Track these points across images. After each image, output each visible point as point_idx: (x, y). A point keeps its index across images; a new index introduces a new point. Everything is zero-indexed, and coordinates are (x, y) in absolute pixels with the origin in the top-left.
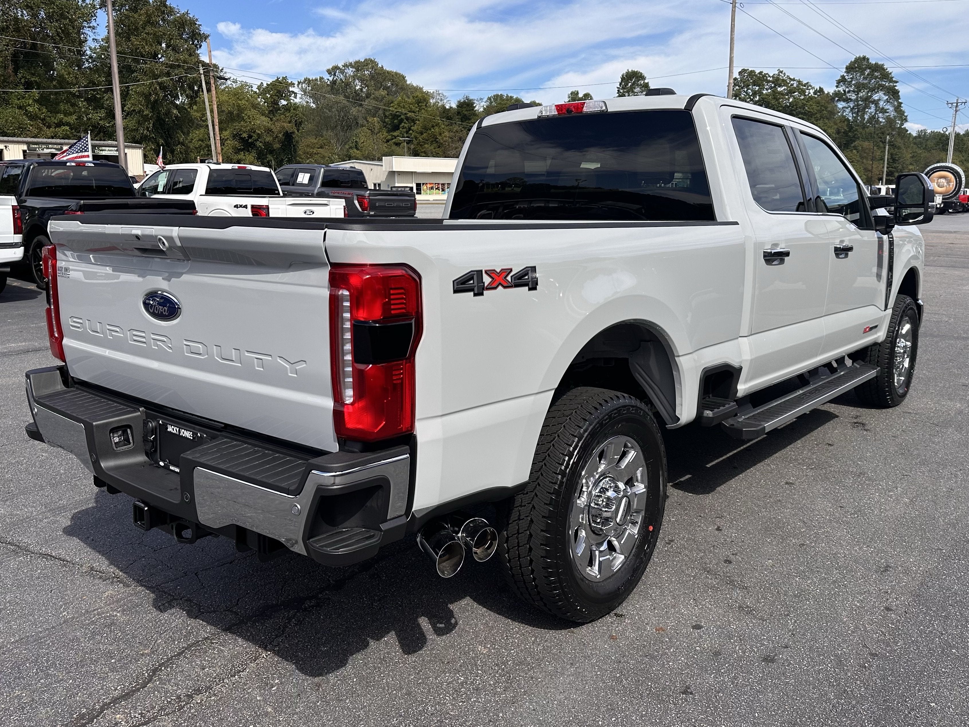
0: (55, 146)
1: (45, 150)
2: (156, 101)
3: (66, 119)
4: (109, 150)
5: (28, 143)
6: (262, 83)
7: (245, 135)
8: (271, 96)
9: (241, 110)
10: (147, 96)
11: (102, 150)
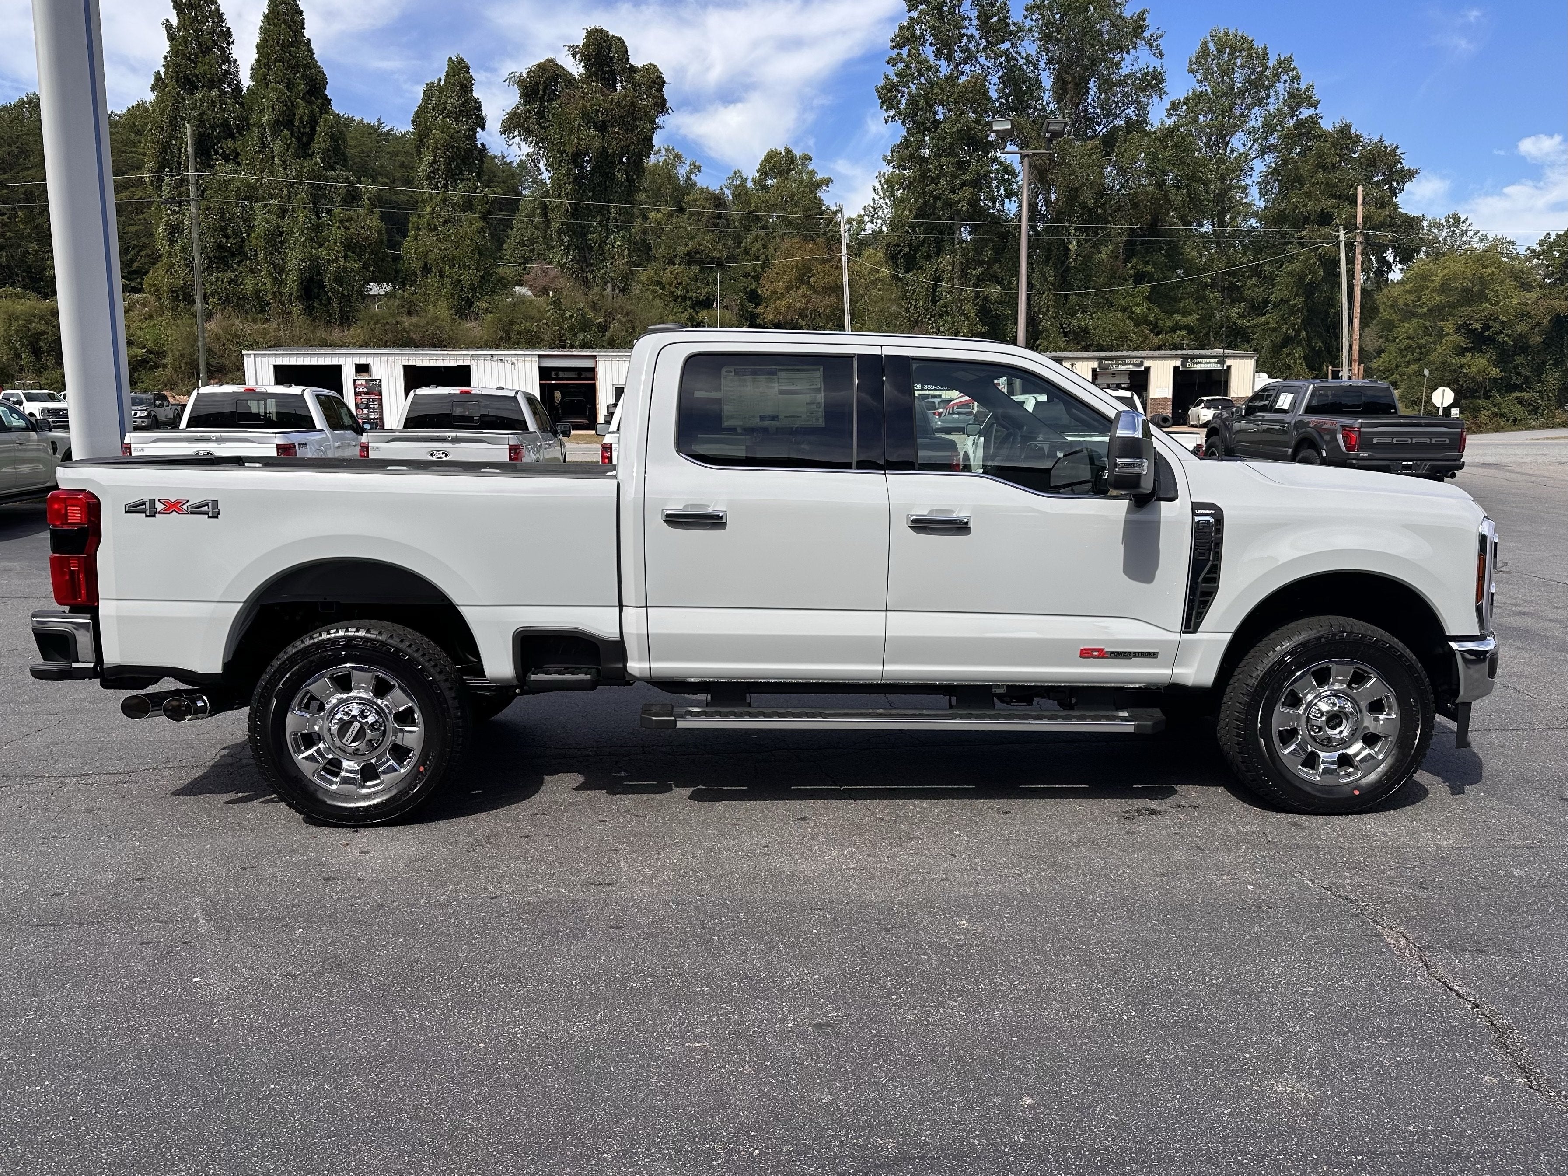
0: (1134, 361)
1: (1120, 366)
2: (1311, 283)
3: (1184, 321)
4: (1206, 363)
5: (1100, 359)
6: (1548, 234)
7: (1478, 326)
8: (1561, 254)
9: (1484, 283)
10: (1301, 278)
11: (1197, 363)
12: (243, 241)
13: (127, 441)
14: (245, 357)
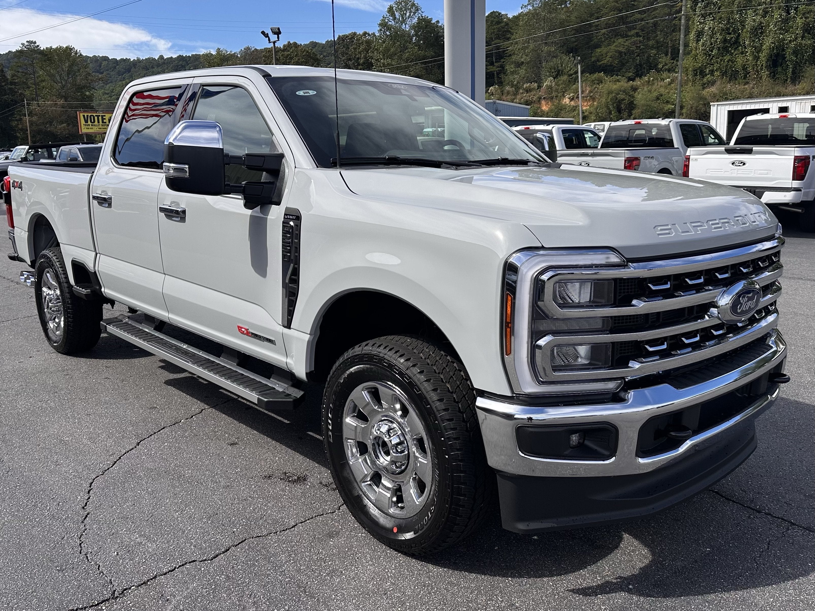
12: (739, 35)
13: (688, 154)
14: (712, 107)
